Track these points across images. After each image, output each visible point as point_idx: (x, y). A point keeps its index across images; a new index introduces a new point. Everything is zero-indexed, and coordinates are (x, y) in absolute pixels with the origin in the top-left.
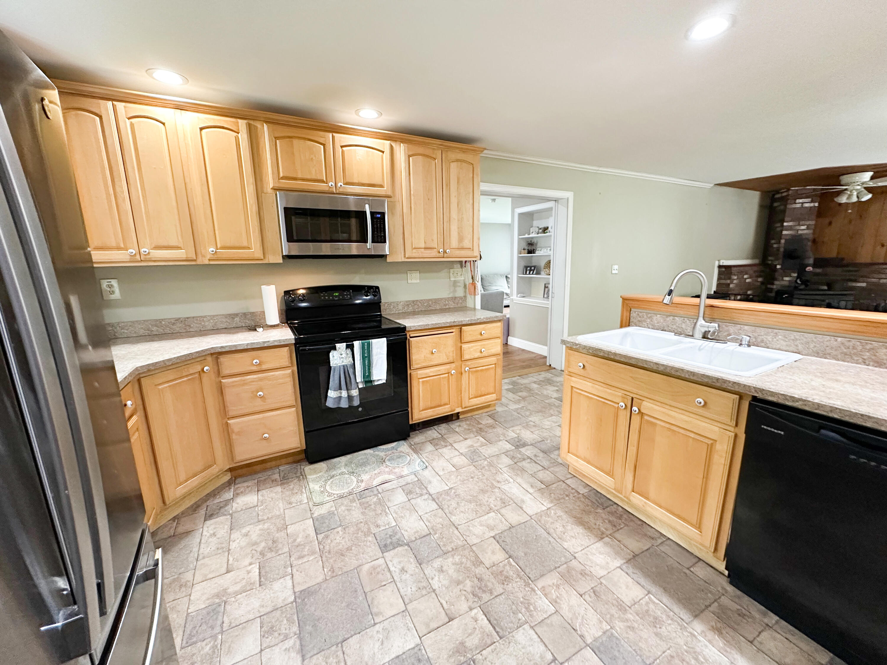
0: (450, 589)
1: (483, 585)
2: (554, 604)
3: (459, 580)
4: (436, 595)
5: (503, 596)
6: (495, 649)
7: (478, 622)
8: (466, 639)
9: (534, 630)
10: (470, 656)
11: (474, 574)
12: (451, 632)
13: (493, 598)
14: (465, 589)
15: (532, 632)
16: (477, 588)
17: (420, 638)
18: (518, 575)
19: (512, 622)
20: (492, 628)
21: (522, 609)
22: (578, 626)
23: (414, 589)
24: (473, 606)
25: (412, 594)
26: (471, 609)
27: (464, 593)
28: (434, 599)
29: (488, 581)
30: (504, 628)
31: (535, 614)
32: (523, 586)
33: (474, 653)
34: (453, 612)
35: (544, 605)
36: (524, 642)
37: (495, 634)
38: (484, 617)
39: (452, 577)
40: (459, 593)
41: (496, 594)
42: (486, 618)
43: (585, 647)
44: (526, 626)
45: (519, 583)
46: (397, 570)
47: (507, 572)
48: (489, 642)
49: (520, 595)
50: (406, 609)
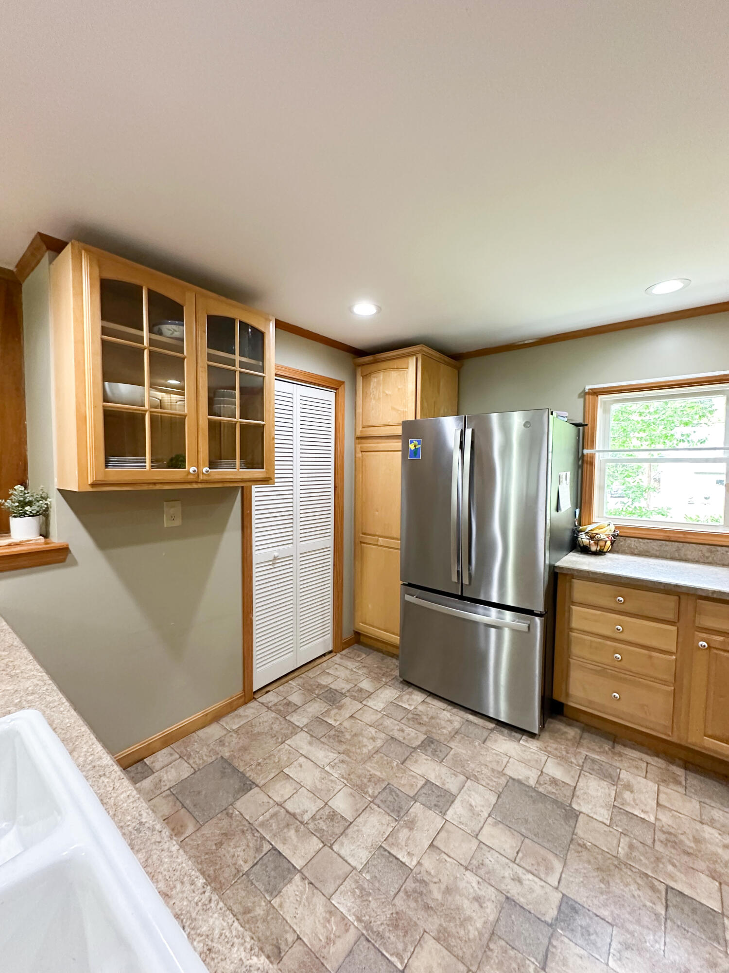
0: (452, 878)
1: (419, 899)
2: (333, 909)
3: (450, 895)
4: (461, 865)
5: (392, 894)
6: (382, 835)
7: (406, 853)
8: (409, 834)
9: (352, 866)
10: (400, 822)
11: (438, 913)
12: (425, 835)
13: (402, 886)
14: (437, 885)
15: (353, 863)
16: (425, 891)
17: (446, 820)
18: (382, 938)
19: (375, 866)
20: (392, 852)
21: (368, 885)
22: (307, 889)
23: (487, 862)
24: (418, 867)
25: (484, 855)
26: (419, 863)
27: (435, 880)
28: (461, 859)
29: (416, 910)
30: (380, 856)
31: (353, 886)
32: (373, 920)
33: (398, 826)
34: (434, 853)
35: (344, 902)
36: (360, 850)
37: (387, 848)
38: (403, 860)
39: (460, 895)
40: (440, 876)
41: (401, 894)
42: (401, 859)
43: (302, 869)
44: (360, 867)
45: (379, 923)
46: (524, 877)
47: (398, 937)
48: (390, 839)
49: (373, 904)
50: (477, 838)
